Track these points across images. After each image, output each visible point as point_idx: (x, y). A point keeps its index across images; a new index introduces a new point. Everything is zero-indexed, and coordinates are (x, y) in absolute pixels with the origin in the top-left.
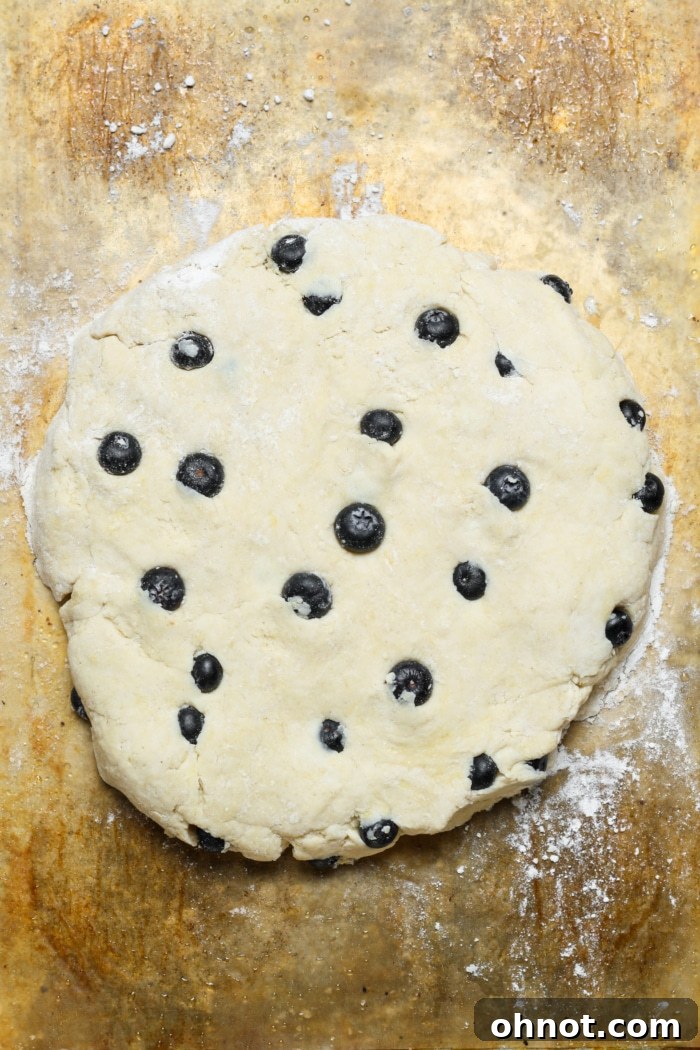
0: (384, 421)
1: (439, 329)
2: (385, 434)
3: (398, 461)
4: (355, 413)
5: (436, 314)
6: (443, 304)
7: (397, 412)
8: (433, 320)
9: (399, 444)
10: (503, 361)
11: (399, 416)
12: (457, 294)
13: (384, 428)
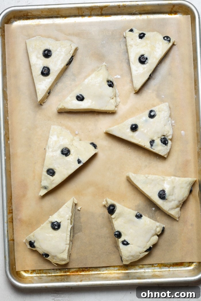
0: (51, 171)
1: (66, 152)
2: (51, 174)
3: (53, 180)
4: (45, 168)
5: (65, 149)
6: (67, 147)
7: (55, 169)
8: (65, 150)
9: (54, 177)
10: (79, 160)
11: (55, 170)
12: (71, 145)
13: (51, 173)
